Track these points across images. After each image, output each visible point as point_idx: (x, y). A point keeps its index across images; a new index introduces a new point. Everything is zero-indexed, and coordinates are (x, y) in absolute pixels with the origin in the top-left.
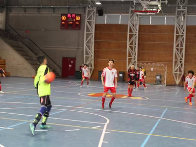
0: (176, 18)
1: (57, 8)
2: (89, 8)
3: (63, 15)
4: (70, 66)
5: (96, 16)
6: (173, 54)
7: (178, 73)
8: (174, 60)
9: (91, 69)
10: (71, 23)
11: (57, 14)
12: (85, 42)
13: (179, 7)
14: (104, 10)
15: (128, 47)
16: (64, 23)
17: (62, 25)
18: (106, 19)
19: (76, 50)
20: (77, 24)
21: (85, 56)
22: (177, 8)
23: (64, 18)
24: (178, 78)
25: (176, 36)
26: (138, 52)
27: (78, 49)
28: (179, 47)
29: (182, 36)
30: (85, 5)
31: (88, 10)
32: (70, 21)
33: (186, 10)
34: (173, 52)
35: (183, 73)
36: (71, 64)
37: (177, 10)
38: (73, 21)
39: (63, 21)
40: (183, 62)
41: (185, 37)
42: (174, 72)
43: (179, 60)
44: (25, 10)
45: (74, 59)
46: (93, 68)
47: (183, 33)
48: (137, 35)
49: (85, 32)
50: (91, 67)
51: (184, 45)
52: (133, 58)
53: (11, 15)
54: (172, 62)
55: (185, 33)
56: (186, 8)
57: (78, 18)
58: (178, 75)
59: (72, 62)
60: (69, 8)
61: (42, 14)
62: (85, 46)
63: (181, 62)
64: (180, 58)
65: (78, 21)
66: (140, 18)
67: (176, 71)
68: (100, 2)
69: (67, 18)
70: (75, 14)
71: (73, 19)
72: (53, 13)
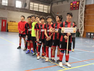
3: (71, 3)
9: (83, 31)
10: (75, 6)
11: (69, 3)
16: (71, 7)
19: (77, 20)
20: (77, 6)
23: (72, 4)
32: (74, 5)
39: (71, 6)
49: (79, 10)
53: (53, 6)
57: (78, 3)
70: (77, 1)
71: (75, 4)
72: (67, 2)
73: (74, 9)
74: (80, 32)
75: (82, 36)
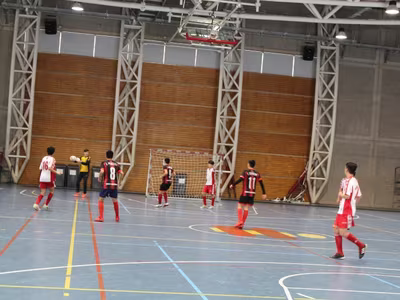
0: (223, 53)
8: (216, 144)
9: (22, 160)
12: (11, 95)
14: (59, 20)
15: (117, 112)
18: (60, 43)
21: (9, 127)
25: (223, 92)
31: (21, 18)
33: (242, 39)
35: (232, 172)
40: (234, 149)
41: (239, 95)
46: (28, 157)
47: (235, 87)
48: (138, 86)
49: (13, 70)
51: (238, 113)
55: (240, 87)
56: (244, 35)
62: (11, 104)
63: (229, 148)
68: (83, 5)
74: (10, 165)
75: (16, 180)
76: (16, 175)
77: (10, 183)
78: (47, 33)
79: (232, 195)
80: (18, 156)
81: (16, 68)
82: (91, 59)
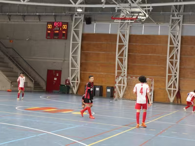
0: (170, 27)
1: (43, 15)
2: (76, 16)
3: (48, 23)
4: (55, 79)
5: (84, 24)
6: (166, 68)
7: (172, 89)
8: (167, 74)
9: (77, 83)
10: (57, 32)
11: (43, 22)
12: (71, 53)
13: (173, 16)
14: (93, 18)
15: (117, 59)
16: (49, 32)
17: (48, 34)
18: (95, 28)
19: (62, 61)
20: (64, 33)
21: (70, 68)
22: (171, 16)
23: (50, 27)
24: (172, 94)
25: (170, 47)
26: (128, 65)
27: (64, 60)
28: (174, 60)
29: (177, 47)
30: (73, 12)
31: (76, 19)
32: (56, 30)
33: (181, 18)
34: (166, 65)
35: (177, 89)
36: (56, 77)
37: (171, 18)
38: (59, 30)
39: (48, 30)
40: (178, 77)
41: (179, 48)
42: (167, 89)
43: (173, 74)
44: (10, 17)
45: (60, 72)
46: (79, 82)
47: (178, 45)
48: (127, 46)
49: (71, 42)
50: (78, 80)
51: (179, 57)
52: (123, 71)
54: (166, 76)
55: (179, 44)
56: (182, 16)
57: (65, 27)
58: (172, 91)
59: (57, 75)
60: (55, 16)
61: (26, 22)
62: (71, 57)
63: (175, 76)
64: (174, 73)
65: (64, 30)
66: (130, 27)
67: (170, 87)
69: (53, 27)
70: (62, 23)
71: (59, 27)
72: (39, 21)
73: (57, 38)
74: (72, 85)
75: (75, 93)
76: (75, 90)
77: (73, 94)
78: (87, 24)
79: (179, 102)
80: (76, 81)
81: (73, 41)
82: (108, 35)
